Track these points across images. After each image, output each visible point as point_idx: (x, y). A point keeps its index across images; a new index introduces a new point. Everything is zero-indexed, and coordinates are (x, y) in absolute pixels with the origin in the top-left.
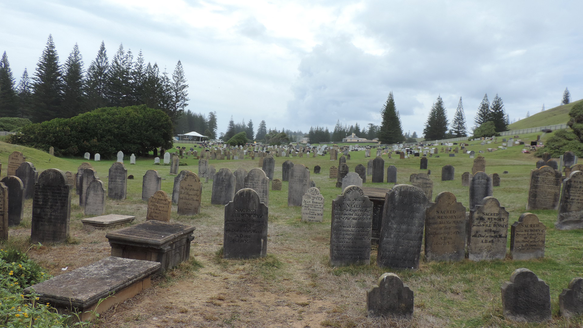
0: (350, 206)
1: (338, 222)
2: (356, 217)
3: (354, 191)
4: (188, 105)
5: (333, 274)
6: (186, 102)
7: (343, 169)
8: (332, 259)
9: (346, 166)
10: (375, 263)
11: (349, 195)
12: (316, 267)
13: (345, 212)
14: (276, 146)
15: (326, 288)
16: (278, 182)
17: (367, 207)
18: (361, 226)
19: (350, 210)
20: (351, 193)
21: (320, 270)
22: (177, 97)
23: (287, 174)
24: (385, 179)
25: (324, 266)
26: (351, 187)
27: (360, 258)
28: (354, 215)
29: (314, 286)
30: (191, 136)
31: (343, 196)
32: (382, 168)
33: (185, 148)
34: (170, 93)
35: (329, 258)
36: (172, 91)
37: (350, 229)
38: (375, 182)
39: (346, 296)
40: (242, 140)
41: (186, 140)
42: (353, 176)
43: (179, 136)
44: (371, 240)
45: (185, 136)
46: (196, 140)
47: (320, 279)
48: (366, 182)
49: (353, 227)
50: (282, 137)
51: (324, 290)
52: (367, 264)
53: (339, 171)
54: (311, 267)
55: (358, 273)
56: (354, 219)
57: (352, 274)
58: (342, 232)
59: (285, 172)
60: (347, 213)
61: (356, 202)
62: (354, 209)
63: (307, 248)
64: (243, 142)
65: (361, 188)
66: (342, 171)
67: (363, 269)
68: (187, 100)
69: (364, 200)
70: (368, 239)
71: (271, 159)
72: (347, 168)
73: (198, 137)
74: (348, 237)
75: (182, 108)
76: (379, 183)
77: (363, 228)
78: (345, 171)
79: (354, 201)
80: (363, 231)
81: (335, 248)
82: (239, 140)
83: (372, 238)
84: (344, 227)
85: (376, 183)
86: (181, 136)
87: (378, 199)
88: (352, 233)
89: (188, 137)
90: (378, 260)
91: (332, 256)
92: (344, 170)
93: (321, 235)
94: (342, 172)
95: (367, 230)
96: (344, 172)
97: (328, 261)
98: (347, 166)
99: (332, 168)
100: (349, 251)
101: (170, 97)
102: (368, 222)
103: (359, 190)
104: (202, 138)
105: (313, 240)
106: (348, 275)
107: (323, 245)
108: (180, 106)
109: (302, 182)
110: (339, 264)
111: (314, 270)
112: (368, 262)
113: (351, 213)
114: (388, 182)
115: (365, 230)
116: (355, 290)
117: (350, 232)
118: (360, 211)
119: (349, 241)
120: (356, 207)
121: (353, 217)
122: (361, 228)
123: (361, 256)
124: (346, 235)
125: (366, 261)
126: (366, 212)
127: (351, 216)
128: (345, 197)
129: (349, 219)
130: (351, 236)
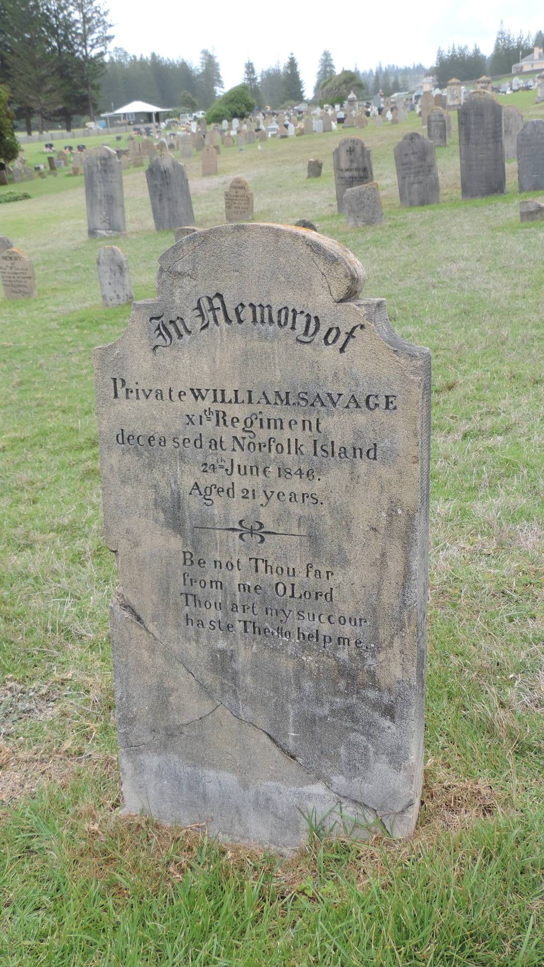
4: (113, 37)
6: (109, 32)
7: (352, 161)
9: (358, 149)
16: (18, 264)
22: (86, 20)
24: (511, 180)
30: (132, 114)
32: (496, 136)
34: (69, 15)
36: (71, 8)
38: (472, 196)
40: (240, 105)
41: (121, 125)
43: (105, 118)
45: (118, 117)
46: (145, 122)
48: (441, 198)
53: (338, 169)
64: (244, 109)
66: (347, 170)
68: (110, 26)
72: (365, 153)
73: (149, 115)
75: (102, 49)
78: (357, 169)
85: (478, 201)
86: (110, 118)
89: (124, 118)
92: (355, 165)
94: (347, 174)
96: (355, 174)
98: (363, 149)
104: (157, 114)
108: (97, 42)
114: (522, 189)
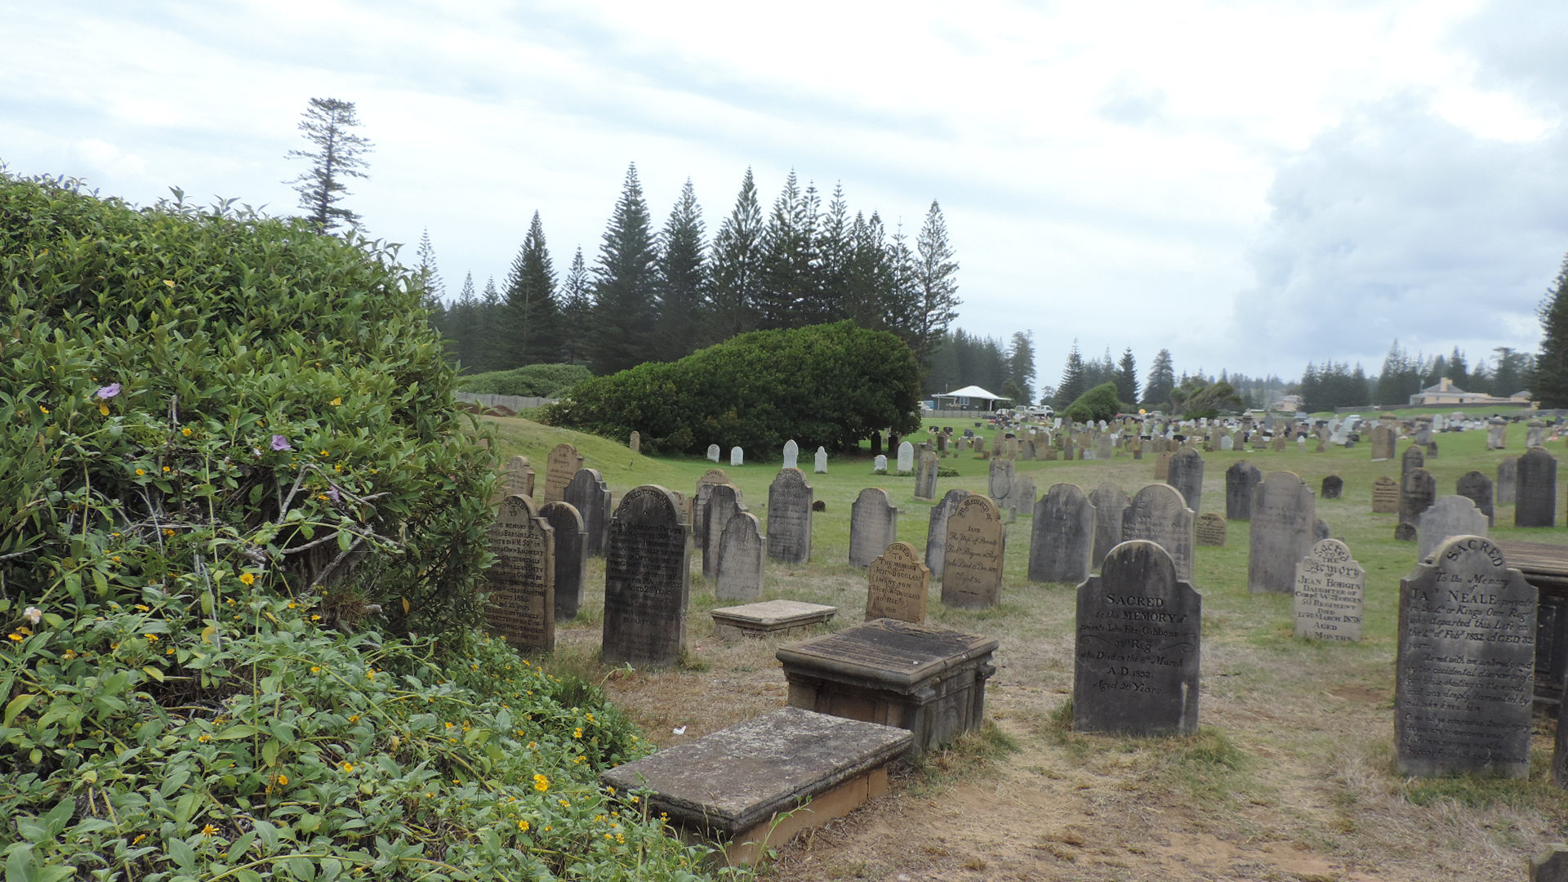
0: (1460, 599)
1: (1418, 645)
2: (1479, 630)
3: (1472, 551)
4: (957, 315)
5: (1406, 799)
6: (953, 309)
7: (1418, 486)
8: (1402, 754)
9: (1425, 478)
10: (1547, 775)
11: (1455, 566)
12: (1349, 773)
13: (1442, 614)
14: (1204, 420)
15: (1387, 839)
16: (1215, 523)
17: (1517, 602)
18: (1496, 659)
19: (1460, 610)
20: (1461, 557)
21: (1363, 785)
22: (930, 296)
23: (1239, 499)
24: (1560, 518)
25: (1376, 772)
26: (1461, 542)
27: (1497, 759)
28: (1473, 623)
29: (1349, 830)
30: (966, 398)
31: (1437, 568)
33: (951, 430)
34: (913, 286)
35: (1393, 748)
36: (916, 281)
37: (1460, 667)
38: (1524, 525)
39: (1455, 867)
40: (1103, 406)
41: (954, 409)
42: (1454, 506)
43: (935, 399)
44: (1530, 703)
45: (950, 400)
46: (980, 409)
47: (1366, 810)
49: (1470, 661)
50: (1219, 395)
51: (1381, 845)
52: (1519, 776)
53: (1404, 490)
54: (1334, 773)
55: (1490, 802)
56: (1472, 636)
57: (1471, 803)
58: (1436, 676)
59: (1235, 495)
60: (1450, 617)
61: (1480, 588)
62: (1473, 606)
63: (1317, 715)
64: (1108, 411)
65: (1496, 545)
66: (1413, 493)
67: (1507, 792)
68: (955, 303)
69: (1507, 580)
70: (1522, 702)
71: (1190, 457)
72: (1431, 482)
73: (986, 402)
74: (1455, 690)
75: (941, 326)
76: (1539, 530)
77: (1504, 664)
78: (1422, 493)
79: (1474, 583)
80: (1505, 676)
81: (1410, 721)
82: (1097, 407)
83: (1533, 697)
84: (1440, 659)
85: (1530, 529)
86: (941, 399)
87: (1552, 578)
88: (1466, 678)
89: (957, 401)
90: (1555, 767)
91: (1401, 745)
92: (1420, 490)
93: (1358, 681)
94: (1412, 496)
95: (1519, 673)
96: (1419, 496)
97: (1390, 759)
98: (1429, 478)
99: (1381, 482)
100: (1456, 732)
101: (912, 298)
102: (1520, 647)
103: (1489, 550)
104: (995, 402)
105: (1335, 693)
106: (1456, 804)
107: (1366, 710)
108: (937, 319)
109: (1292, 524)
110: (1426, 770)
111: (1343, 782)
112: (1523, 771)
113: (1465, 618)
115: (1511, 673)
116: (1483, 852)
117: (1459, 677)
118: (1495, 613)
119: (1456, 704)
120: (1479, 600)
121: (1468, 630)
122: (1498, 667)
123: (1498, 751)
124: (1447, 683)
125: (1515, 766)
126: (1512, 618)
127: (1464, 628)
128: (1441, 570)
129: (1456, 637)
130: (1465, 688)
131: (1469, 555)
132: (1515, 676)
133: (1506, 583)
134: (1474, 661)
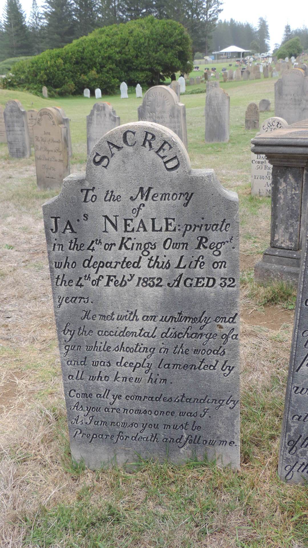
0: (121, 227)
2: (155, 272)
3: (130, 150)
8: (72, 437)
11: (107, 176)
13: (99, 252)
18: (183, 312)
19: (123, 244)
20: (114, 162)
27: (194, 441)
37: (134, 326)
49: (146, 318)
58: (102, 339)
60: (111, 256)
61: (150, 208)
62: (142, 237)
74: (130, 357)
79: (139, 201)
88: (145, 341)
91: (71, 428)
95: (217, 330)
100: (139, 411)
102: (217, 294)
103: (156, 145)
113: (132, 256)
115: (205, 331)
117: (135, 340)
119: (134, 375)
120: (149, 227)
121: (138, 273)
122: (188, 323)
123: (196, 432)
124: (117, 349)
125: (220, 449)
126: (202, 251)
127: (132, 271)
128: (87, 185)
129: (123, 283)
130: (144, 355)
131: (126, 156)
132: (212, 335)
133: (188, 197)
134: (154, 318)
